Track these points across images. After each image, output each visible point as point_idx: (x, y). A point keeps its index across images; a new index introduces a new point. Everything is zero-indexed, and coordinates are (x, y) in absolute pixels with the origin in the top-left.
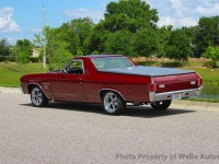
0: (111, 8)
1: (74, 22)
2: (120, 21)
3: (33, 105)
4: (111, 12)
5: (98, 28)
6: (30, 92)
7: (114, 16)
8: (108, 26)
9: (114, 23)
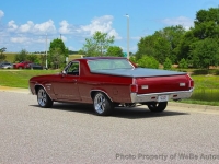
0: (202, 16)
1: (166, 29)
2: (210, 29)
3: (40, 106)
4: (201, 20)
5: (188, 35)
6: (37, 93)
7: (204, 23)
8: (198, 34)
9: (203, 30)
